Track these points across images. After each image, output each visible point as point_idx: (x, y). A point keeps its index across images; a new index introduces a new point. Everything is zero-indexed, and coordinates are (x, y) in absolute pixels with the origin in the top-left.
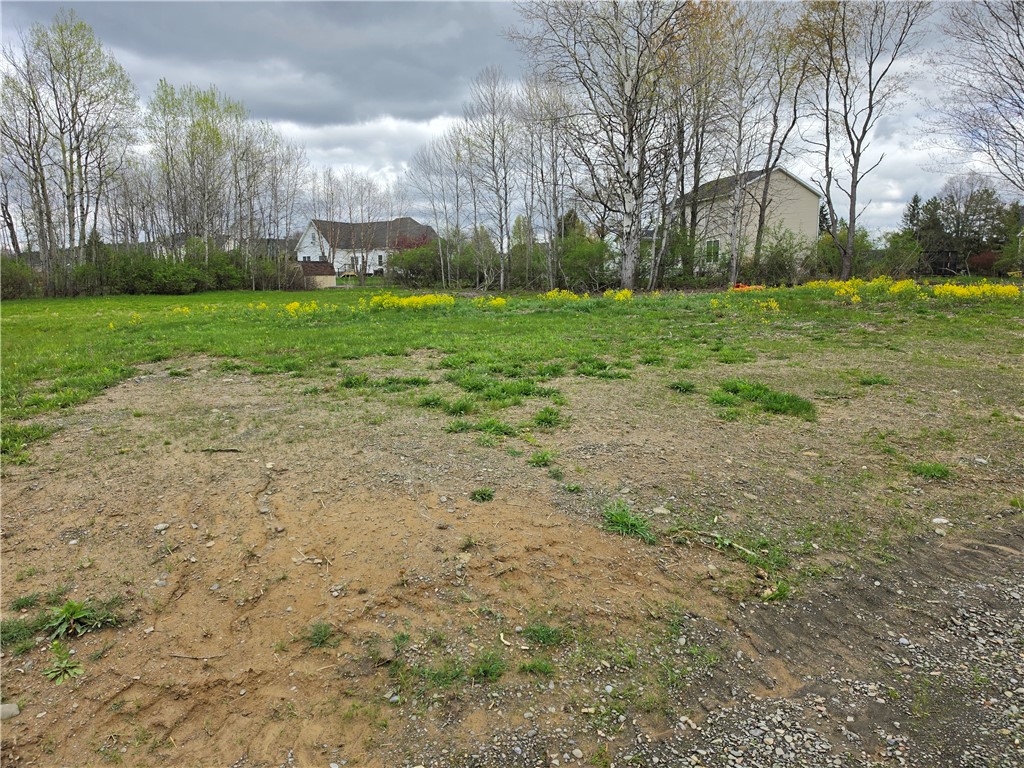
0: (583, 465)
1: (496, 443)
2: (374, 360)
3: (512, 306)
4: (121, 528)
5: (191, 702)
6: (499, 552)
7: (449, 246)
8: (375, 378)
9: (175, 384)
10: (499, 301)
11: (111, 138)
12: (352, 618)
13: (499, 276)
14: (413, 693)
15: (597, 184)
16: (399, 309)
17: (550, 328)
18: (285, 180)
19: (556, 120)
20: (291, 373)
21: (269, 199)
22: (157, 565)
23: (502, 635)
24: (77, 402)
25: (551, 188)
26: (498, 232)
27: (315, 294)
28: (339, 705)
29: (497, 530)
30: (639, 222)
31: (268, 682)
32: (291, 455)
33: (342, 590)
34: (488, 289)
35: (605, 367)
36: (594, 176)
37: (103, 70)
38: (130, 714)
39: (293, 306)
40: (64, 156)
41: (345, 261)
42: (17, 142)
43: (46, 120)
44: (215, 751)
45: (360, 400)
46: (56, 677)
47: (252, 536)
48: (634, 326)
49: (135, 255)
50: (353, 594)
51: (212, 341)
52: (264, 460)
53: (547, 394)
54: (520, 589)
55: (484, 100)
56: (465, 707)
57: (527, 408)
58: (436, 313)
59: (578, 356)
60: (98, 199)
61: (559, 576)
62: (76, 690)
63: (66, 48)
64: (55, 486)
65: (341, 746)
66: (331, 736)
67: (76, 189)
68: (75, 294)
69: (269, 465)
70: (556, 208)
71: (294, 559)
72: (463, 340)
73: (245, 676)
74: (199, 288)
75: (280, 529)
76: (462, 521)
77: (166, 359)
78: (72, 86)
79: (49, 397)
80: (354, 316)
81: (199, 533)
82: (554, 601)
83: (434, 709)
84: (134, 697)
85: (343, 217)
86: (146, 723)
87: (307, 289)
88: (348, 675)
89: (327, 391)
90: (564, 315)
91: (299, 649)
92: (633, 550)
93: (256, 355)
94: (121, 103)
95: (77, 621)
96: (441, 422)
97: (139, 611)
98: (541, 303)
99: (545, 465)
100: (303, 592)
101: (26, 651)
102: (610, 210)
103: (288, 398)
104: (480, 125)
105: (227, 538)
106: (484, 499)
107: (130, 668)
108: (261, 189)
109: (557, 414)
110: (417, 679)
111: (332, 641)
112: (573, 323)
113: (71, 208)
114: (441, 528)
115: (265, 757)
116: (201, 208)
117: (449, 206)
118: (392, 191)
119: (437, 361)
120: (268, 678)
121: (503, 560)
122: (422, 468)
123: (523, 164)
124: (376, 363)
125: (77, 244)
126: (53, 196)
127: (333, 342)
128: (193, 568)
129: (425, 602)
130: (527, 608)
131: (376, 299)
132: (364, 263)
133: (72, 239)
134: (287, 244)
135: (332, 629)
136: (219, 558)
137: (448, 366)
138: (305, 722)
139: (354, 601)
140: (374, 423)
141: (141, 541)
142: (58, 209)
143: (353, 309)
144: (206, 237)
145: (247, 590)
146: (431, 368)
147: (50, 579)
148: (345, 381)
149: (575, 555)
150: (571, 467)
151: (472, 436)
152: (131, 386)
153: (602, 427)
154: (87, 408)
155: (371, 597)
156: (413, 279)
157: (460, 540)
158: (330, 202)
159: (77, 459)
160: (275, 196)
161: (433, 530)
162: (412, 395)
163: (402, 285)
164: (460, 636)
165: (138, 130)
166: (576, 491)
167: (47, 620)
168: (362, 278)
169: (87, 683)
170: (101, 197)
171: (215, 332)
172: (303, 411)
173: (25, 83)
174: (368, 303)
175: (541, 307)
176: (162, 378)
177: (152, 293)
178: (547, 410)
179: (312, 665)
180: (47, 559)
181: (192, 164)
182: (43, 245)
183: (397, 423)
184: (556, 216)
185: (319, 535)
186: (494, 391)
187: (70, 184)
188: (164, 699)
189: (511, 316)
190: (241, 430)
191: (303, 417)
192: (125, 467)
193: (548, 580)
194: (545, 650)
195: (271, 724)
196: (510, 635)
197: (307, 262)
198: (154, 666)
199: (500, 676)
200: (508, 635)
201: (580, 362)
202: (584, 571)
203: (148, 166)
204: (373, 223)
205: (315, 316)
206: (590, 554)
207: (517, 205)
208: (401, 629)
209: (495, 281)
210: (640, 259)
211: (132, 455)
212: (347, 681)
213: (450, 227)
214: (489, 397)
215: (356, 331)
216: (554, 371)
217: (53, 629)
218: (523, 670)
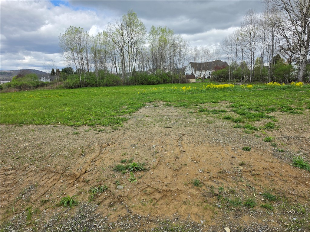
0: (284, 143)
1: (251, 132)
2: (208, 104)
3: (255, 87)
4: (144, 145)
5: (163, 194)
6: (253, 168)
7: (232, 68)
8: (209, 109)
9: (155, 109)
10: (250, 86)
11: (139, 43)
12: (206, 180)
13: (250, 78)
14: (225, 206)
15: (289, 45)
16: (216, 89)
17: (269, 95)
18: (183, 51)
19: (275, 24)
20: (185, 107)
21: (178, 57)
22: (153, 156)
23: (254, 194)
24: (133, 112)
25: (271, 47)
26: (250, 63)
27: (189, 84)
28: (203, 204)
29: (252, 161)
30: (306, 58)
31: (182, 193)
32: (186, 130)
33: (202, 171)
34: (245, 82)
35: (292, 109)
36: (288, 42)
37: (138, 25)
38: (148, 194)
39: (184, 88)
40: (129, 49)
41: (198, 74)
42: (118, 46)
43: (125, 39)
44: (169, 209)
45: (205, 116)
46: (131, 181)
47: (177, 152)
48: (303, 95)
49: (144, 74)
50: (206, 173)
51: (163, 97)
52: (179, 131)
53: (270, 117)
54: (261, 181)
55: (248, 20)
56: (242, 214)
57: (262, 122)
58: (228, 90)
59: (281, 105)
60: (136, 60)
61: (275, 179)
62: (135, 185)
63: (130, 20)
64: (129, 133)
65: (203, 216)
66: (201, 213)
67: (131, 57)
68: (130, 85)
69: (180, 133)
70: (273, 54)
71: (188, 160)
72: (238, 99)
73: (176, 190)
74: (159, 83)
75: (184, 151)
76: (239, 156)
77: (152, 102)
78: (131, 30)
79: (126, 110)
80: (202, 91)
81: (163, 149)
82: (273, 187)
83: (232, 212)
84: (149, 190)
85: (199, 61)
86: (152, 197)
87: (187, 83)
88: (205, 196)
89: (195, 113)
90: (275, 91)
91: (191, 186)
92: (304, 174)
93: (175, 101)
94: (142, 33)
95: (135, 168)
96: (231, 124)
97: (149, 167)
98: (266, 86)
99: (270, 142)
100: (191, 170)
101: (124, 173)
102: (294, 54)
103: (184, 114)
104: (246, 28)
105: (170, 151)
106: (247, 150)
107: (147, 182)
108: (176, 54)
109: (274, 125)
110: (226, 202)
111: (200, 185)
112: (278, 93)
113: (130, 62)
114: (233, 157)
115: (182, 214)
116: (160, 61)
117: (233, 55)
118: (214, 52)
119: (229, 105)
120: (182, 192)
121: (254, 170)
122: (225, 138)
123: (261, 40)
124: (209, 105)
125: (130, 72)
126: (125, 59)
127: (196, 98)
128: (162, 158)
129: (228, 179)
130: (263, 187)
131: (208, 85)
132: (204, 75)
133: (129, 70)
134: (182, 70)
135: (200, 182)
136: (168, 156)
137: (233, 107)
138: (193, 207)
139: (206, 175)
140: (210, 123)
141: (149, 149)
142: (126, 63)
143: (201, 89)
144: (161, 69)
145: (176, 166)
146: (227, 107)
147: (129, 156)
148: (200, 110)
149: (281, 173)
150: (279, 143)
151: (242, 130)
152: (144, 108)
153: (291, 130)
154: (135, 114)
155: (211, 175)
156: (219, 79)
157: (239, 162)
158: (196, 56)
159: (134, 127)
160: (180, 56)
161: (230, 158)
162: (221, 115)
163: (216, 81)
164: (240, 191)
165: (146, 40)
166: (282, 151)
167: (129, 166)
168: (203, 79)
169: (138, 184)
170: (137, 59)
171: (164, 95)
172: (189, 118)
173: (121, 30)
174: (206, 87)
175: (266, 88)
176: (152, 107)
177: (147, 84)
178: (270, 123)
179: (194, 191)
180: (128, 151)
181: (159, 48)
182: (123, 72)
183: (217, 124)
184: (272, 57)
185: (195, 154)
186: (250, 115)
187: (130, 56)
188: (156, 192)
189: (254, 91)
190: (172, 122)
191: (189, 120)
192: (145, 130)
193: (271, 179)
194: (270, 202)
195: (184, 205)
196: (257, 195)
197: (187, 75)
198: (153, 183)
199: (254, 206)
200: (256, 194)
201: (282, 107)
202: (285, 179)
203: (148, 50)
204: (208, 62)
205: (190, 91)
206: (287, 173)
207: (258, 54)
208: (221, 186)
209: (248, 79)
210: (306, 71)
211: (146, 127)
212: (205, 198)
213: (233, 62)
214: (248, 117)
215: (203, 95)
216: (272, 110)
217: (130, 169)
218: (262, 206)
